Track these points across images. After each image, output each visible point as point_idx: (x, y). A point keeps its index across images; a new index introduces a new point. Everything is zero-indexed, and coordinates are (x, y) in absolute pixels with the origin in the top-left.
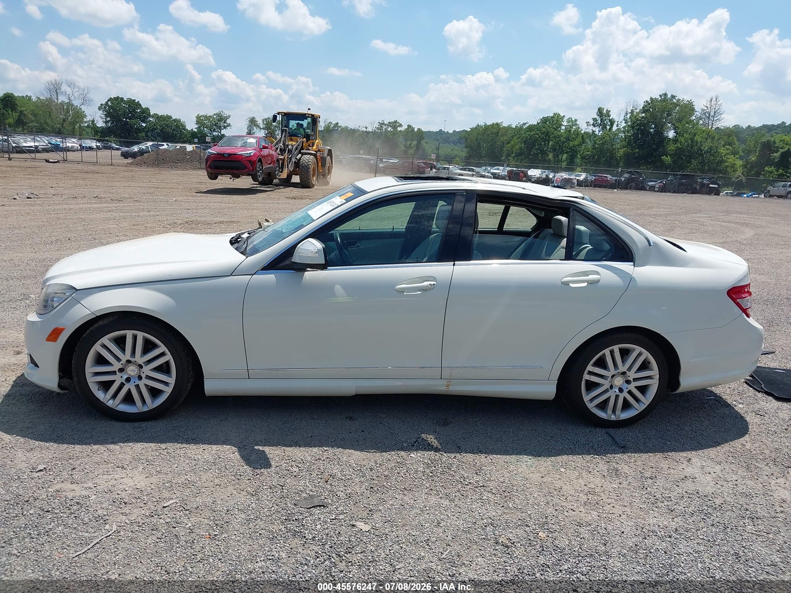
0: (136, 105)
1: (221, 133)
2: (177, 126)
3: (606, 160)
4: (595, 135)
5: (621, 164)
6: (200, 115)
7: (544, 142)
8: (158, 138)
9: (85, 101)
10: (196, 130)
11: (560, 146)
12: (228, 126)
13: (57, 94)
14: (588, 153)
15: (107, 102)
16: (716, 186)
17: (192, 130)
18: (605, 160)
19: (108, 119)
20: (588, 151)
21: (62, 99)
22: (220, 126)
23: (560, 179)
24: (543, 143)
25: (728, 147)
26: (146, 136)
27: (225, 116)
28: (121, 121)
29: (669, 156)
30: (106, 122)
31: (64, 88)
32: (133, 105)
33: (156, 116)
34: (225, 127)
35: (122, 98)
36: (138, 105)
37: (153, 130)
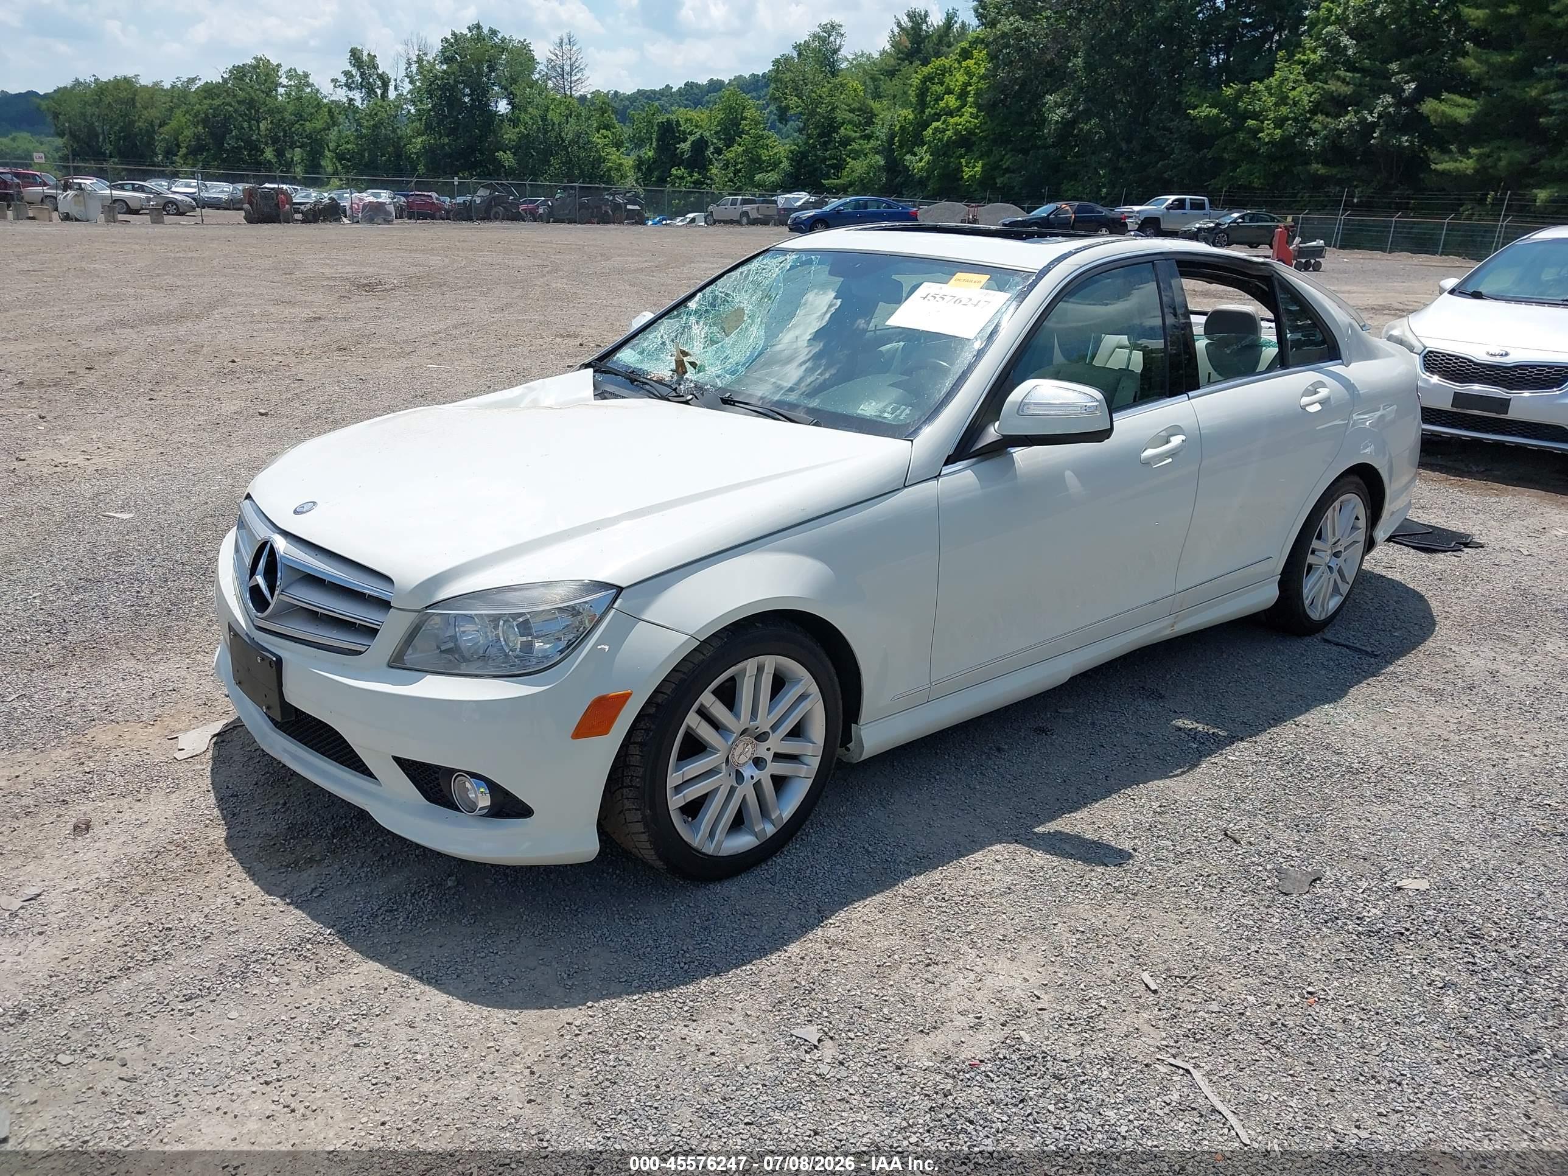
3: (389, 160)
4: (356, 110)
5: (421, 168)
7: (249, 122)
11: (285, 132)
14: (348, 146)
16: (637, 207)
18: (386, 161)
20: (347, 142)
23: (358, 205)
24: (246, 125)
25: (604, 131)
29: (508, 152)
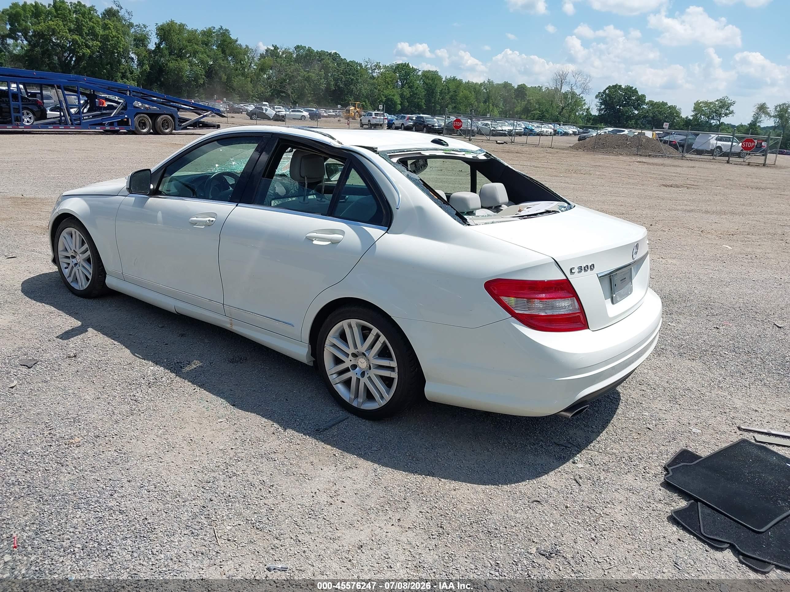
0: (633, 92)
1: (719, 121)
2: (671, 114)
6: (699, 102)
8: (648, 125)
9: (585, 90)
10: (691, 118)
12: (731, 113)
13: (562, 83)
15: (605, 91)
17: (687, 117)
19: (603, 107)
21: (565, 89)
22: (721, 114)
26: (636, 123)
27: (729, 102)
28: (614, 108)
30: (600, 110)
31: (570, 78)
32: (630, 91)
33: (651, 103)
34: (726, 115)
35: (620, 86)
36: (635, 92)
37: (645, 117)
